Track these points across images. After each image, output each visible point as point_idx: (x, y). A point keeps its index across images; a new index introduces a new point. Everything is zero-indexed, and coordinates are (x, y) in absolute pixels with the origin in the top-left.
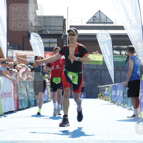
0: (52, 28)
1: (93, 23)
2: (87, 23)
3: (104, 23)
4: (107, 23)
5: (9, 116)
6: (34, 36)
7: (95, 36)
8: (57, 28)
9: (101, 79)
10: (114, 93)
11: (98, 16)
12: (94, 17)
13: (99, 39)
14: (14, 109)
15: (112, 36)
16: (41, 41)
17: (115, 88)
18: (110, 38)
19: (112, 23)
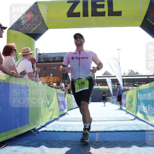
2: (103, 75)
3: (108, 75)
4: (109, 75)
5: (75, 109)
7: (105, 80)
10: (113, 100)
12: (105, 73)
13: (107, 81)
15: (112, 79)
17: (113, 98)
18: (111, 80)
19: (111, 75)
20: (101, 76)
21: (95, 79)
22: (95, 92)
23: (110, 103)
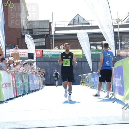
0: (40, 30)
1: (73, 24)
2: (69, 25)
3: (82, 24)
4: (84, 24)
5: (9, 102)
6: (28, 37)
7: (75, 35)
8: (44, 30)
9: (82, 69)
10: (92, 80)
11: (77, 19)
12: (74, 20)
14: (13, 97)
15: (89, 34)
16: (33, 40)
17: (93, 76)
18: (87, 36)
19: (89, 24)
20: (66, 26)
21: (53, 33)
22: (52, 63)
23: (87, 87)
